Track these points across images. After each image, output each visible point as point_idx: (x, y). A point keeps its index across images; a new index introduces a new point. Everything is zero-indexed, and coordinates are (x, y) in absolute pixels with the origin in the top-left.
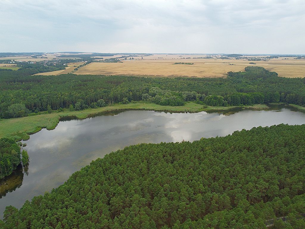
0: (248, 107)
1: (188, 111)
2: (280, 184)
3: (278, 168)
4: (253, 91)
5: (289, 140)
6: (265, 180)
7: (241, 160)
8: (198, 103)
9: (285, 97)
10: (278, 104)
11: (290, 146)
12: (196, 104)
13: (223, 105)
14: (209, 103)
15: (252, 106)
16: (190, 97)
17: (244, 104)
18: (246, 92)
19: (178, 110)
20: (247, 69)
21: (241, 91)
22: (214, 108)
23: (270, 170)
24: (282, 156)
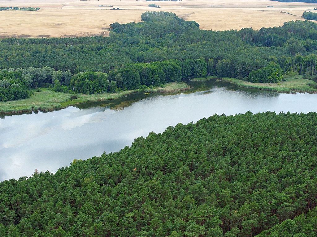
0: (155, 90)
1: (40, 109)
2: (224, 223)
3: (217, 195)
4: (161, 59)
5: (229, 141)
6: (197, 222)
7: (153, 192)
8: (58, 90)
9: (215, 66)
10: (204, 79)
11: (231, 152)
12: (55, 93)
13: (109, 90)
14: (81, 89)
15: (162, 87)
16: (39, 78)
17: (148, 85)
18: (149, 61)
19: (17, 109)
20: (146, 17)
21: (140, 60)
22: (93, 98)
23: (204, 201)
24: (222, 172)
